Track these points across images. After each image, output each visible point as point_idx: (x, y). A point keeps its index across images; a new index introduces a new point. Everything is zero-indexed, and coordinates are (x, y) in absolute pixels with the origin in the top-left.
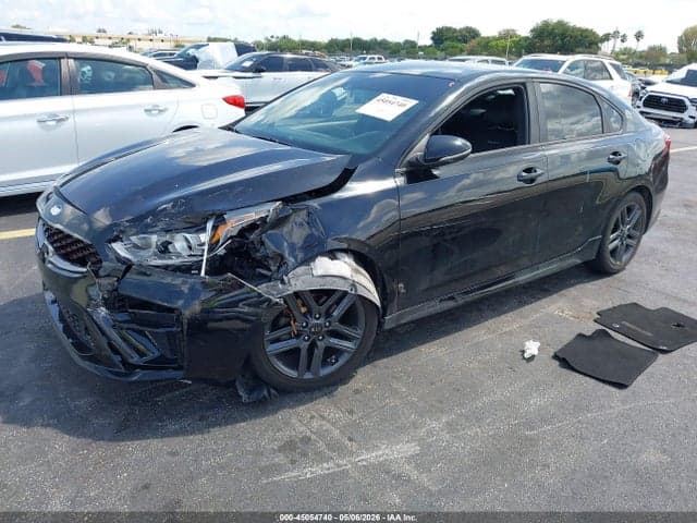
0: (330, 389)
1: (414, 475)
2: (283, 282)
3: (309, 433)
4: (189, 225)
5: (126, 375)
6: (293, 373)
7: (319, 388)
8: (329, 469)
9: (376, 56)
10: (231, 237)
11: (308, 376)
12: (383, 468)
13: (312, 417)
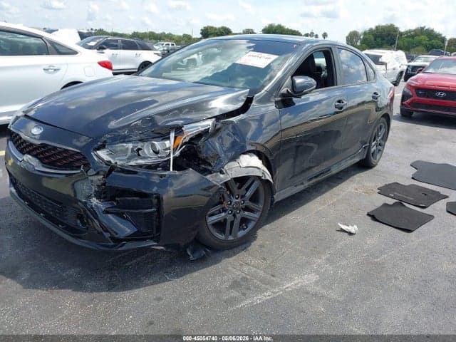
0: (245, 246)
1: (324, 292)
2: (221, 172)
3: (244, 275)
4: (157, 135)
5: (113, 246)
6: (222, 237)
7: (237, 246)
8: (269, 296)
9: (170, 43)
10: (185, 143)
11: (231, 238)
12: (303, 291)
13: (241, 265)
